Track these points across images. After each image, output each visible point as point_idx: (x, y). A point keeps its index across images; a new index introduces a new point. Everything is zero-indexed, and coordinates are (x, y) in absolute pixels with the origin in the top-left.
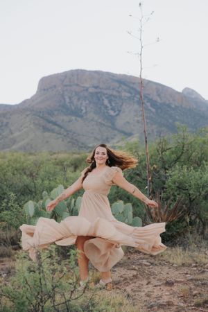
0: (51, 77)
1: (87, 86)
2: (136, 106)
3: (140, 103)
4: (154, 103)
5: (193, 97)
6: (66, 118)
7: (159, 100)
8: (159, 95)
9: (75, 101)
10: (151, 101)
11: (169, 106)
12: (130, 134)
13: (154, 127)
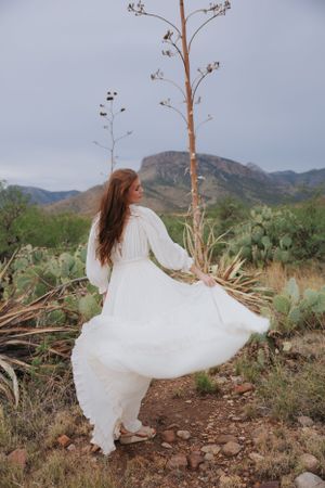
0: (151, 157)
1: (177, 162)
2: (214, 178)
3: (216, 175)
4: (226, 175)
5: (254, 169)
6: (163, 187)
7: (229, 172)
8: (230, 169)
9: (168, 173)
10: (224, 173)
11: (237, 176)
12: (210, 198)
13: (227, 193)
